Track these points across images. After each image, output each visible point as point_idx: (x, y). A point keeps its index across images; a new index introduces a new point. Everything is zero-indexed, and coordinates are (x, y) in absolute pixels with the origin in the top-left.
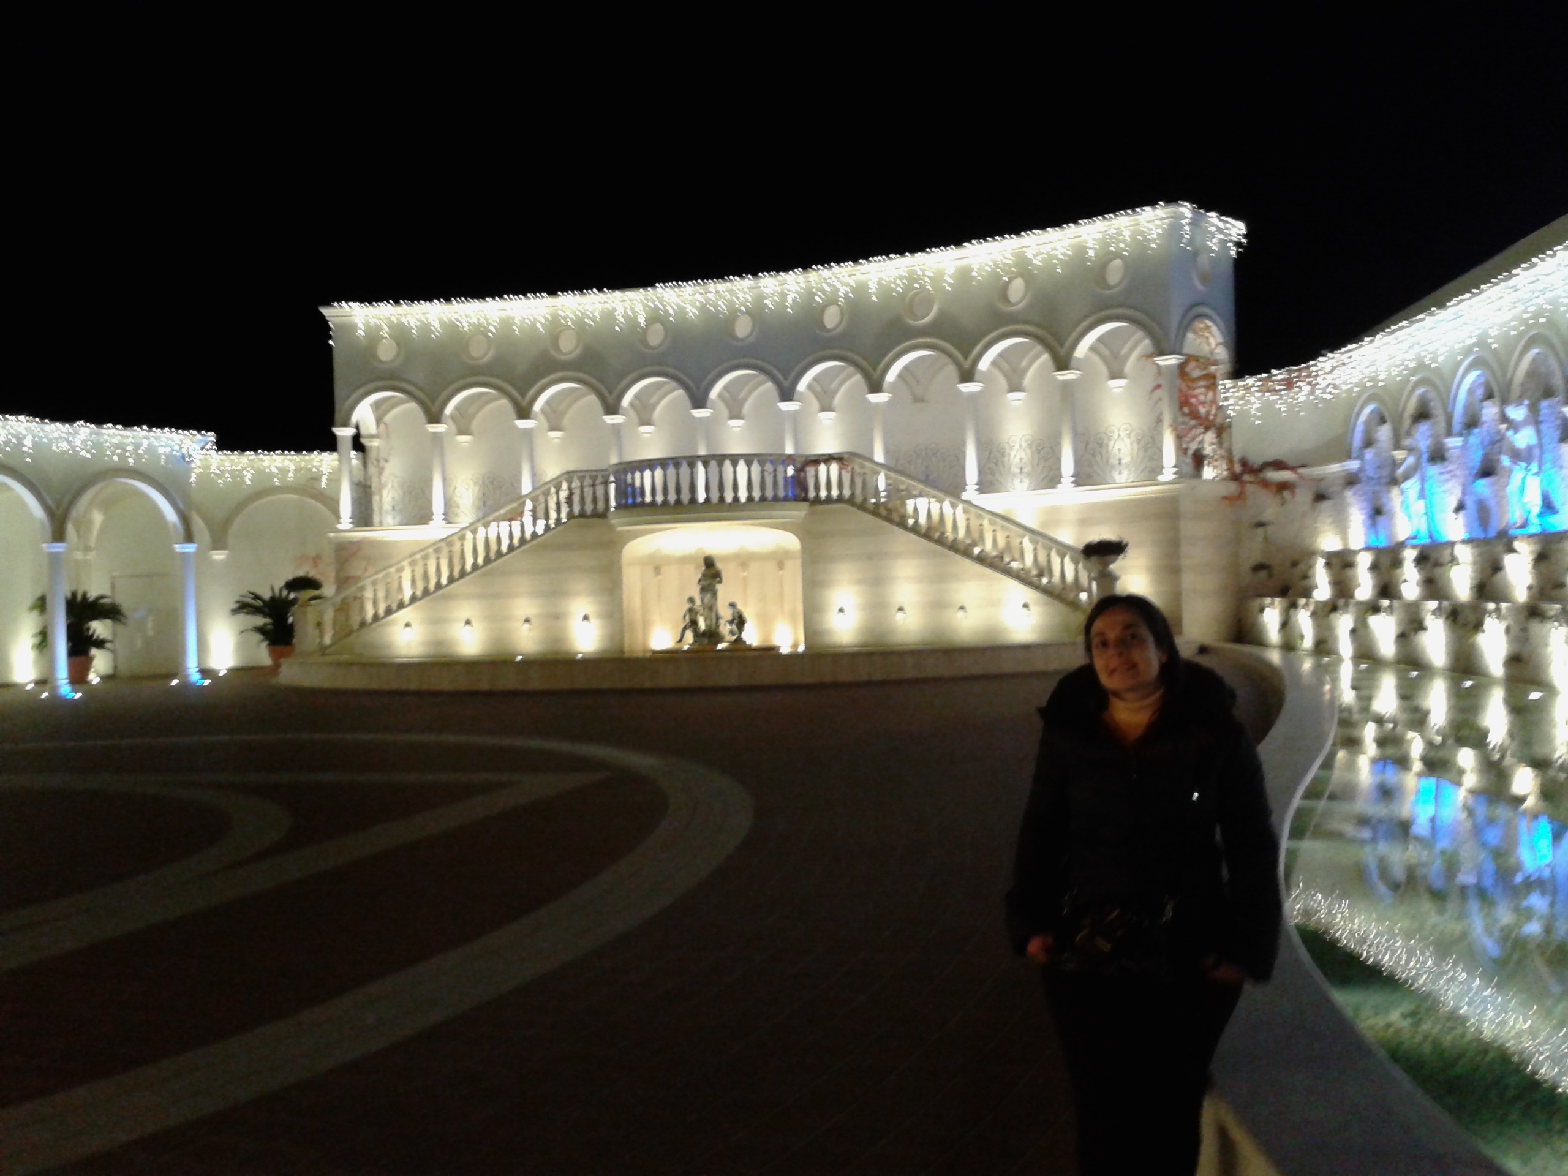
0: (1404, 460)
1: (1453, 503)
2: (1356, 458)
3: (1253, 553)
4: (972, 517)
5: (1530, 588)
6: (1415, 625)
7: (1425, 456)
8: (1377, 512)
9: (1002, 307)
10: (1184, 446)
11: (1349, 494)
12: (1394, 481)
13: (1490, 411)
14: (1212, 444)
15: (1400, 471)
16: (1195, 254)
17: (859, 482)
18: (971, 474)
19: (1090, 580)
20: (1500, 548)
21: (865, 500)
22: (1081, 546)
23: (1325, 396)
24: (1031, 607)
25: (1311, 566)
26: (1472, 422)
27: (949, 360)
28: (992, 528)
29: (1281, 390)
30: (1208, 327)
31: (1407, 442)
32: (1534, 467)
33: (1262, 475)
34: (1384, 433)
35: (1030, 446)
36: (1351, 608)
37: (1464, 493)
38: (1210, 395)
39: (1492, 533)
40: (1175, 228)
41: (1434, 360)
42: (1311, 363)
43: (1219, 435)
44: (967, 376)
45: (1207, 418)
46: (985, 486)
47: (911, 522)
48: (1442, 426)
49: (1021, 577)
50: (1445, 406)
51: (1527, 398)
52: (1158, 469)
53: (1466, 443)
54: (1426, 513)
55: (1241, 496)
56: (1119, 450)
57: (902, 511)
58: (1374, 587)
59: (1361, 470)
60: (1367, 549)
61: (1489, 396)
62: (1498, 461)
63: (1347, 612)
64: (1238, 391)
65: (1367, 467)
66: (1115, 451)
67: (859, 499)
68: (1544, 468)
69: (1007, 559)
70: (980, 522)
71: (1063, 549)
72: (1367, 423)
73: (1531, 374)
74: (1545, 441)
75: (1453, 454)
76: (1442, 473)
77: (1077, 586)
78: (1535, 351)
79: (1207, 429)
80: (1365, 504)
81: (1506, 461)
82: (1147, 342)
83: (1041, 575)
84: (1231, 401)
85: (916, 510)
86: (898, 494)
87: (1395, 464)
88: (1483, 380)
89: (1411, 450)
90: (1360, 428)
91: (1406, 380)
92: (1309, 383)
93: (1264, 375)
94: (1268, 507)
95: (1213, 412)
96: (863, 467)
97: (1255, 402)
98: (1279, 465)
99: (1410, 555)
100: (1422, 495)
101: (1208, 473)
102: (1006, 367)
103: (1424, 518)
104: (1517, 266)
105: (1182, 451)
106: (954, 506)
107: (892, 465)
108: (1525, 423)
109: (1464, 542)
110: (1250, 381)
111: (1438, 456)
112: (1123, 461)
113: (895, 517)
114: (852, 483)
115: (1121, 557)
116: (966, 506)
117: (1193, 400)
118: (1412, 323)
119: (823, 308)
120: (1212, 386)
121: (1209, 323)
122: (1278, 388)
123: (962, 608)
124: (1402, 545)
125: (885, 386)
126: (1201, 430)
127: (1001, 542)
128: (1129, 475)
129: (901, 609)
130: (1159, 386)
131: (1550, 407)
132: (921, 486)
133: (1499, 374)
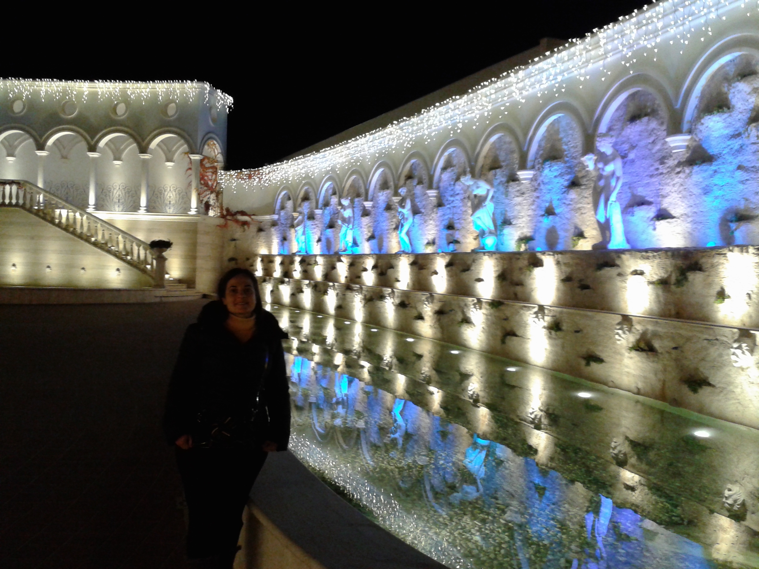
0: (297, 217)
1: (317, 238)
2: (277, 214)
3: (230, 252)
4: (91, 222)
5: (346, 277)
6: (299, 290)
7: (306, 216)
8: (284, 239)
9: (113, 116)
10: (201, 199)
11: (273, 230)
12: (293, 226)
13: (334, 200)
14: (214, 200)
15: (296, 222)
16: (210, 108)
17: (28, 196)
18: (92, 200)
19: (153, 259)
20: (335, 259)
21: (32, 206)
22: (149, 243)
23: (265, 184)
24: (121, 271)
25: (255, 261)
26: (326, 204)
27: (83, 139)
28: (102, 229)
29: (246, 179)
30: (215, 144)
31: (299, 209)
32: (351, 226)
33: (235, 217)
34: (289, 204)
35: (124, 189)
36: (272, 281)
37: (321, 234)
38: (214, 176)
39: (332, 253)
40: (202, 93)
41: (312, 175)
42: (260, 168)
43: (217, 196)
44: (93, 148)
45: (212, 187)
46: (99, 207)
47: (57, 221)
48: (314, 204)
49: (117, 255)
50: (316, 196)
51: (350, 196)
52: (189, 208)
53: (323, 212)
54: (305, 242)
55: (225, 226)
56: (170, 197)
57: (52, 215)
58: (281, 272)
59: (279, 219)
60: (280, 255)
61: (334, 193)
62: (337, 222)
63: (270, 283)
64: (227, 176)
65: (281, 219)
66: (168, 197)
67: (28, 206)
68: (354, 227)
69: (109, 246)
70: (96, 225)
71: (140, 243)
72: (283, 199)
73: (352, 186)
74: (355, 215)
75: (317, 217)
76: (312, 225)
77: (146, 262)
78: (354, 177)
79: (212, 193)
80: (279, 235)
81: (340, 222)
82: (186, 146)
83: (127, 255)
84: (223, 181)
85: (60, 215)
86: (50, 206)
87: (293, 219)
88: (332, 186)
89: (300, 213)
90: (279, 201)
91: (301, 182)
92: (258, 177)
93: (239, 171)
94: (238, 232)
95: (215, 185)
96: (31, 189)
97: (234, 183)
98: (243, 213)
99: (298, 259)
100: (304, 233)
101: (211, 213)
102: (112, 146)
103: (304, 244)
104: (350, 139)
105: (200, 201)
106: (81, 215)
107: (48, 190)
108: (348, 207)
109: (321, 255)
110: (233, 172)
111: (311, 217)
112: (171, 203)
113: (48, 218)
114: (25, 196)
115: (169, 249)
116: (89, 216)
117: (206, 178)
118: (304, 157)
119: (13, 101)
120: (215, 172)
121: (215, 142)
122: (245, 178)
123: (83, 269)
124: (294, 254)
125: (46, 147)
126: (209, 192)
127: (107, 237)
128: (174, 209)
129: (49, 267)
130: (190, 169)
131: (358, 201)
132: (64, 203)
133: (339, 185)
